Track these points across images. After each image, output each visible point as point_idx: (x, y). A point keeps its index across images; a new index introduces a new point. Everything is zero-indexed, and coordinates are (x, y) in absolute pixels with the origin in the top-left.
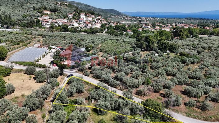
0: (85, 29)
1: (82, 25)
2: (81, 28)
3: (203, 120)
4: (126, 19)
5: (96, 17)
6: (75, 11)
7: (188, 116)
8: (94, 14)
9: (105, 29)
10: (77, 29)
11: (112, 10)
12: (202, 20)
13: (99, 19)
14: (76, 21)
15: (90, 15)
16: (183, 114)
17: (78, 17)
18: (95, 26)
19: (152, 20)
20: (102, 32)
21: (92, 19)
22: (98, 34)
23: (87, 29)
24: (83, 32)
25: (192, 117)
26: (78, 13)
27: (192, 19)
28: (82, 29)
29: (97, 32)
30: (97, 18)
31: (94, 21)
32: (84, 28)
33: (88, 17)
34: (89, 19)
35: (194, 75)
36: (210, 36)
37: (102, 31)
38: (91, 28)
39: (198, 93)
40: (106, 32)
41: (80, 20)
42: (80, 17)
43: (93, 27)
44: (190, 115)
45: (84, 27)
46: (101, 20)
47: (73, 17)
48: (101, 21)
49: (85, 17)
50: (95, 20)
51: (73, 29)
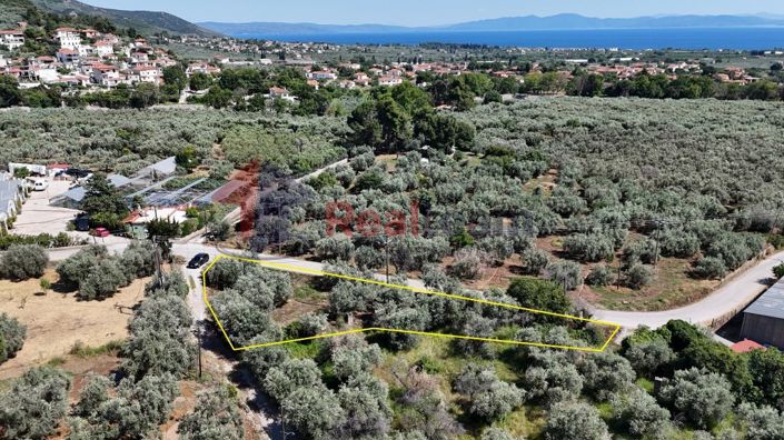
0: (94, 90)
1: (77, 73)
2: (79, 85)
3: (649, 310)
4: (226, 51)
5: (127, 44)
6: (26, 18)
7: (611, 308)
8: (111, 30)
9: (181, 88)
10: (63, 94)
11: (159, 14)
12: (468, 49)
13: (143, 51)
14: (46, 62)
15: (98, 34)
16: (598, 305)
17: (50, 43)
18: (134, 78)
19: (319, 52)
20: (175, 101)
21: (114, 50)
22: (161, 106)
23: (105, 91)
24: (91, 102)
25: (621, 309)
26: (41, 28)
27: (441, 46)
28: (83, 93)
29: (152, 100)
30: (132, 46)
31: (123, 58)
32: (88, 86)
33: (92, 42)
34: (98, 49)
35: (565, 206)
36: (520, 97)
37: (172, 97)
38: (121, 87)
39: (603, 249)
40: (189, 100)
41: (65, 57)
42: (57, 44)
43: (129, 82)
44: (615, 305)
45: (88, 82)
46: (151, 53)
47: (28, 44)
48: (152, 57)
49: (82, 43)
50: (128, 53)
51: (42, 94)
